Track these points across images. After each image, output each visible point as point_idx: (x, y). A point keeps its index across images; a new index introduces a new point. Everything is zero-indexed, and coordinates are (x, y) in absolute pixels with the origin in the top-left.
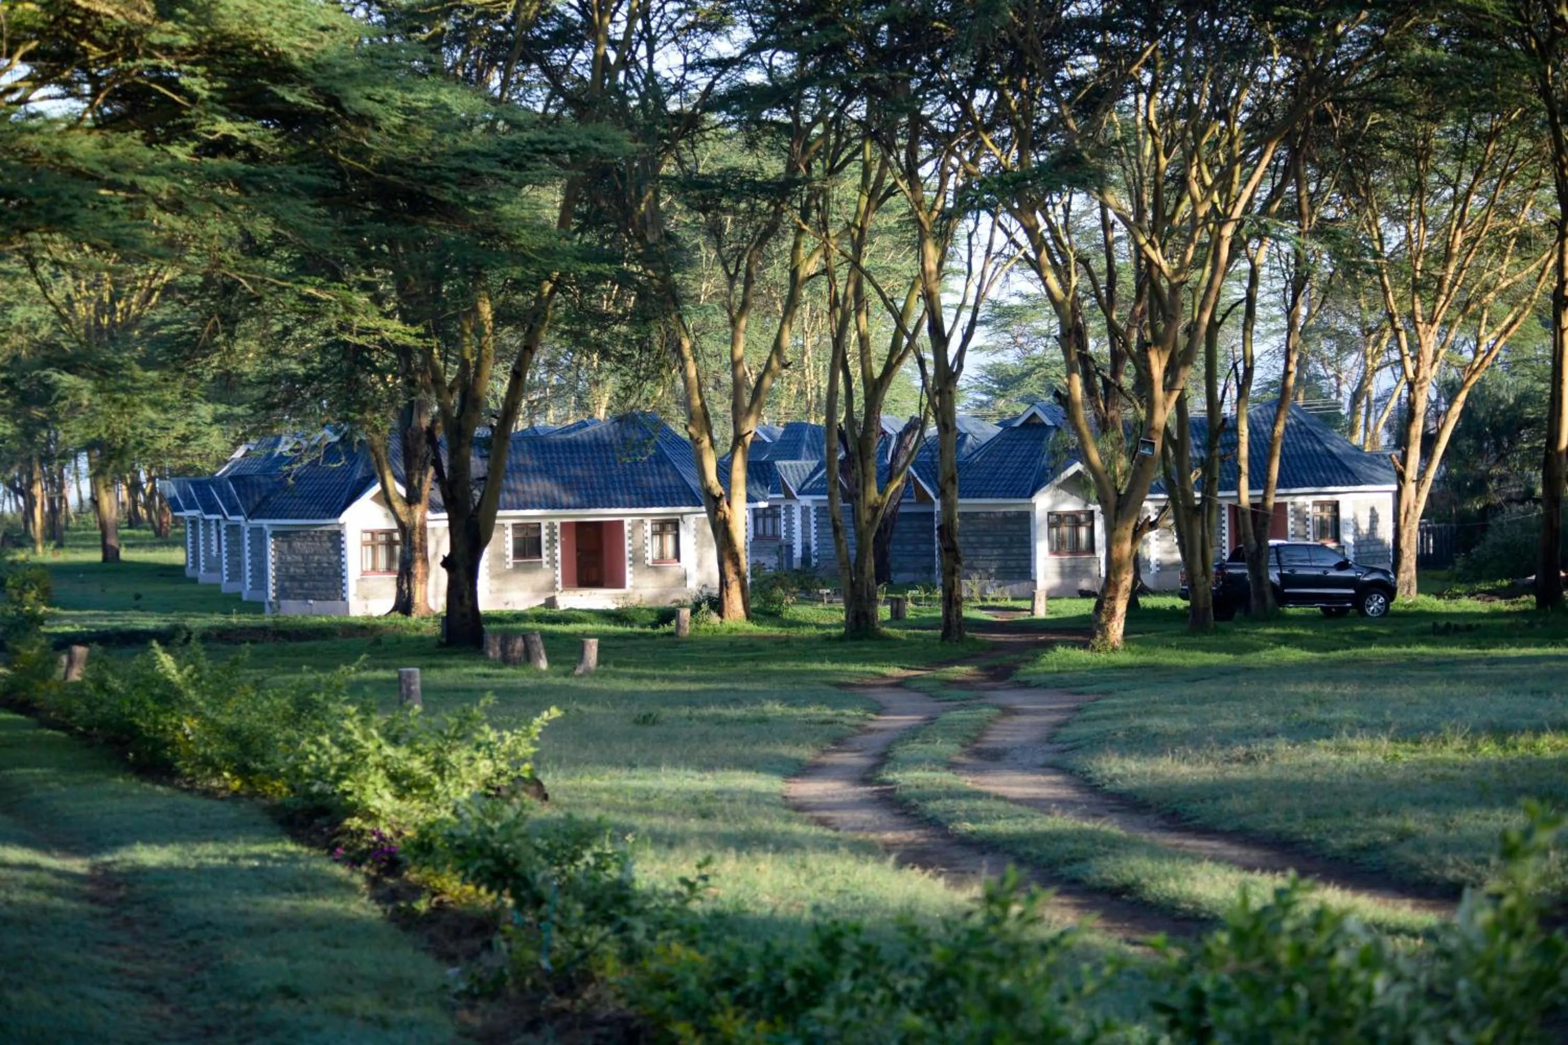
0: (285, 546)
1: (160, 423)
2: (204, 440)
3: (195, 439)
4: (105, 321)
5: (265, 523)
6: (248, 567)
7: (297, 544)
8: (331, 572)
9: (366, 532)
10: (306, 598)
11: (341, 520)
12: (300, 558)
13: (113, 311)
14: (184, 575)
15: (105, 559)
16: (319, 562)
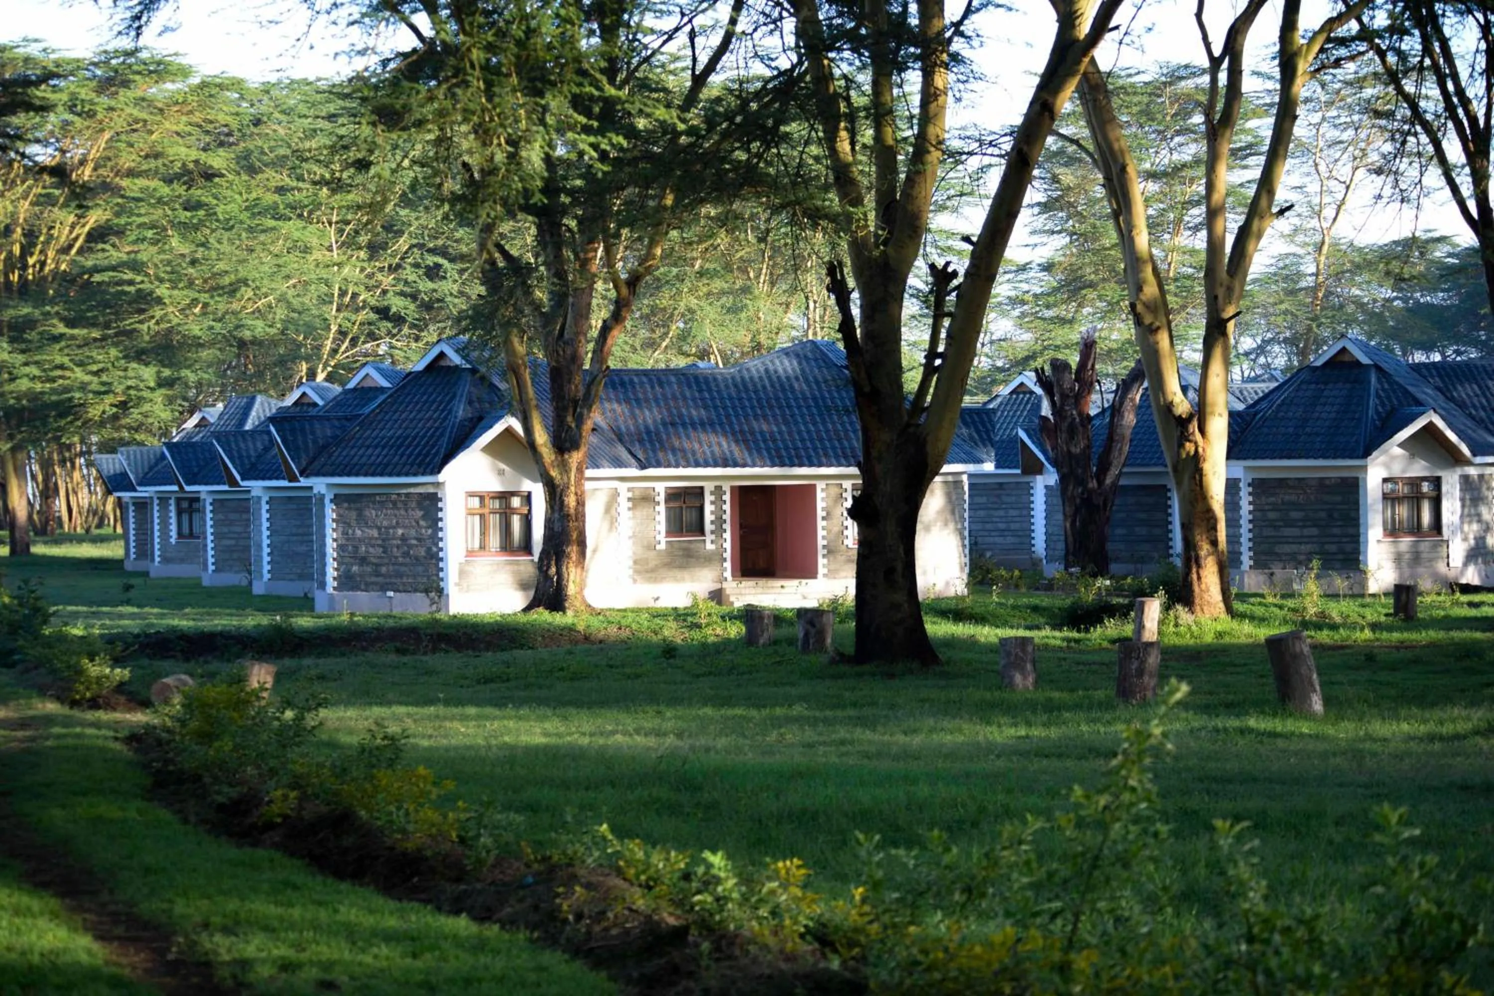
0: (353, 514)
1: (94, 387)
2: (146, 407)
3: (136, 406)
4: (15, 277)
5: (320, 485)
6: (266, 550)
7: (370, 513)
8: (422, 552)
9: (472, 495)
10: (384, 588)
11: (441, 477)
12: (375, 533)
13: (25, 267)
14: (122, 568)
15: (13, 552)
16: (404, 538)
